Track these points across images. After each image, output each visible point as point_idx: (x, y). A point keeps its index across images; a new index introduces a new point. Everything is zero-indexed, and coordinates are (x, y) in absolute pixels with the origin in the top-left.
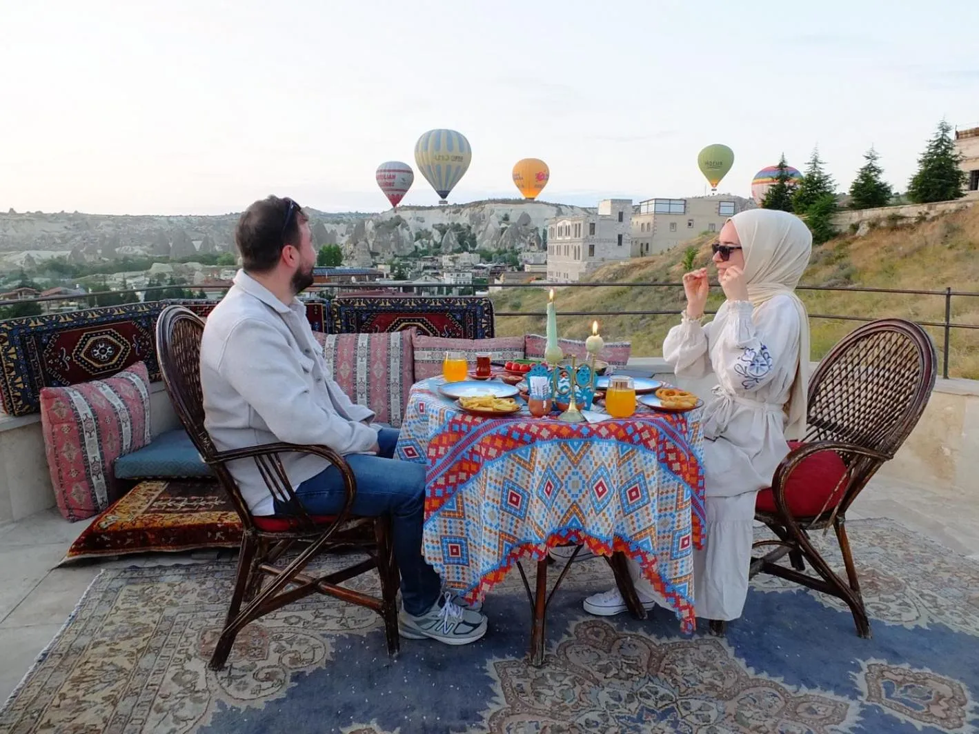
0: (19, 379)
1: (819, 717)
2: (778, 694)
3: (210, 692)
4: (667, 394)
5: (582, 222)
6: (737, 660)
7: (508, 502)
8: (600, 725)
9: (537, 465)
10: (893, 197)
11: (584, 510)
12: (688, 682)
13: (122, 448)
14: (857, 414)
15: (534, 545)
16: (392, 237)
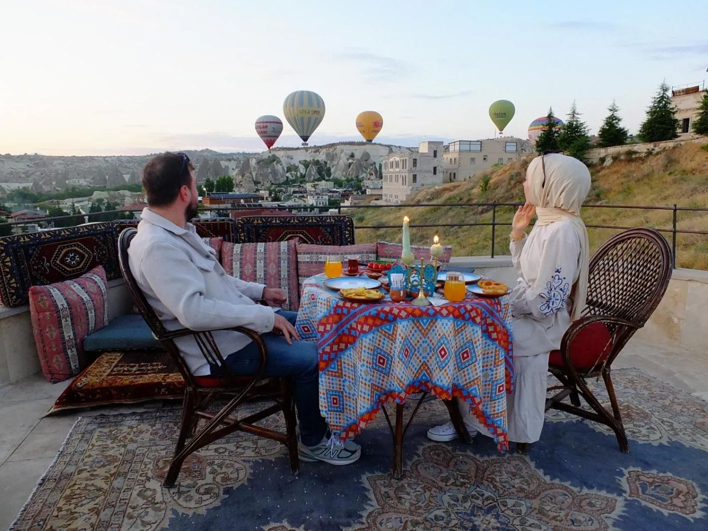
0: (13, 280)
1: (596, 509)
2: (567, 493)
3: (166, 504)
4: (486, 284)
5: (407, 158)
6: (537, 471)
7: (377, 363)
8: (445, 519)
9: (398, 336)
10: (628, 138)
11: (431, 368)
12: (504, 487)
13: (88, 329)
14: (617, 296)
15: (397, 393)
16: (269, 170)
